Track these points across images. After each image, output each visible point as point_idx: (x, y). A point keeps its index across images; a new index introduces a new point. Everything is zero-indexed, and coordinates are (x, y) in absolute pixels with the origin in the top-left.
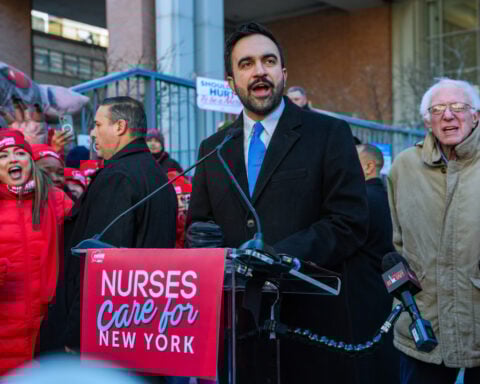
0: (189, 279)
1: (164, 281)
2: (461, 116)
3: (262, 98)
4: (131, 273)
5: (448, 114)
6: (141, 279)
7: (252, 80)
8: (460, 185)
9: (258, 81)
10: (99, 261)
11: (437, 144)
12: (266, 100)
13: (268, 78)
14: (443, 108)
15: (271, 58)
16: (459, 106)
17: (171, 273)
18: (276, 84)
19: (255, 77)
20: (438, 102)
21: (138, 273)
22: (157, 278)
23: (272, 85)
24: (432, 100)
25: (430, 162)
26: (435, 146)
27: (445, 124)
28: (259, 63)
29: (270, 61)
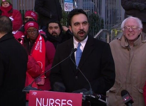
0: (69, 102)
1: (60, 103)
2: (135, 31)
3: (82, 37)
4: (48, 99)
5: (131, 30)
6: (52, 101)
7: (79, 30)
8: (134, 56)
9: (81, 31)
10: (34, 95)
11: (126, 39)
12: (83, 37)
13: (84, 30)
14: (129, 28)
15: (85, 23)
16: (135, 27)
17: (62, 100)
18: (86, 32)
19: (80, 29)
20: (127, 25)
21: (50, 99)
22: (58, 102)
23: (85, 32)
24: (125, 24)
25: (124, 46)
26: (126, 41)
27: (129, 33)
28: (81, 25)
29: (85, 24)
